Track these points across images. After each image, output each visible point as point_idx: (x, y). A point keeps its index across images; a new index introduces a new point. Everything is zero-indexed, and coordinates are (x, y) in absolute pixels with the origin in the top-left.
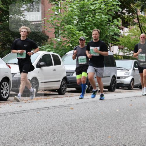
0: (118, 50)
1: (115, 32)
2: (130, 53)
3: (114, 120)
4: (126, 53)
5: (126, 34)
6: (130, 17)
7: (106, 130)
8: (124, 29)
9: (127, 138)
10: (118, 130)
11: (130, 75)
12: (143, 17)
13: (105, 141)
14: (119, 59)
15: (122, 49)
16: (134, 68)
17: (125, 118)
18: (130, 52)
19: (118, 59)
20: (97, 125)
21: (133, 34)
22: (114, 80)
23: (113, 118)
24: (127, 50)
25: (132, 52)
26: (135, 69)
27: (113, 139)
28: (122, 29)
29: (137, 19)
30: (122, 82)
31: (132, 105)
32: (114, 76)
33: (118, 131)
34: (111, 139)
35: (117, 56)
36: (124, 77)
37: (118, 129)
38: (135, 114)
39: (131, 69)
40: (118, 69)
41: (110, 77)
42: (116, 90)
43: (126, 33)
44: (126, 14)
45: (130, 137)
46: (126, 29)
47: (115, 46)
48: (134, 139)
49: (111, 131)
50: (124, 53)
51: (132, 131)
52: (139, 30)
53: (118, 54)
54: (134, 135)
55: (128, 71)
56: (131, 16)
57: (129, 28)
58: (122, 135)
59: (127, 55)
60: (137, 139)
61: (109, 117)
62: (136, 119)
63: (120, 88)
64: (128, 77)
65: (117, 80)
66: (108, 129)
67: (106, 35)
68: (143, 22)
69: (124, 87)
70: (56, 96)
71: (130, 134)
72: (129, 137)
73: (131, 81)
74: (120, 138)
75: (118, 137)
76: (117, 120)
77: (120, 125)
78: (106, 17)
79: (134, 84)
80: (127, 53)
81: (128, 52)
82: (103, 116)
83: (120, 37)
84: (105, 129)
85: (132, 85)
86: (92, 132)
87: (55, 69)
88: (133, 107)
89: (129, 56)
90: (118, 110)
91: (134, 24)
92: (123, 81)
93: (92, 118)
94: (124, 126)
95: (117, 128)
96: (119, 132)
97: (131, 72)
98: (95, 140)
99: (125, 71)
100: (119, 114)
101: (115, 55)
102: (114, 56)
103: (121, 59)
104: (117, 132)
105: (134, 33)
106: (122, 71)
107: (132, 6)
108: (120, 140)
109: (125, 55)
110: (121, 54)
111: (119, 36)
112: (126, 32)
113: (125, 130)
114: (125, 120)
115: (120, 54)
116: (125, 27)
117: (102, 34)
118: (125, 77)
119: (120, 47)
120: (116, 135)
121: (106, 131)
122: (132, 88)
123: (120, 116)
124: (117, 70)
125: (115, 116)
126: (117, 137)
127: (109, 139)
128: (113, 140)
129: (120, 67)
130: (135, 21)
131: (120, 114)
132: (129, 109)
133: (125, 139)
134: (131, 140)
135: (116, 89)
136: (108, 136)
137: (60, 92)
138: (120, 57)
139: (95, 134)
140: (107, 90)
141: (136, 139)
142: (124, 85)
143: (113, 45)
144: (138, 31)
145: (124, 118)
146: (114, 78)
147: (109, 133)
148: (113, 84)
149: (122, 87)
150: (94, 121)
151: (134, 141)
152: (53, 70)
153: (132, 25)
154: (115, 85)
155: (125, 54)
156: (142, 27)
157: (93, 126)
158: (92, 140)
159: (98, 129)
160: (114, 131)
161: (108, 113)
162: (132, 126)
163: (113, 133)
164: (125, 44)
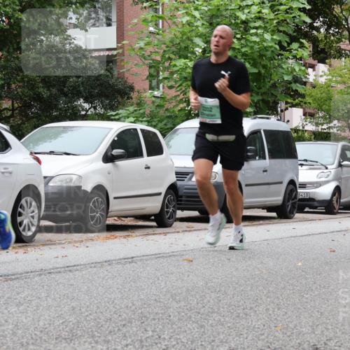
0: (303, 117)
1: (295, 73)
3: (291, 287)
4: (322, 124)
5: (322, 80)
6: (332, 38)
7: (271, 312)
8: (316, 67)
9: (322, 331)
10: (300, 311)
11: (331, 177)
13: (267, 337)
14: (304, 140)
15: (312, 115)
16: (340, 162)
17: (318, 283)
18: (330, 122)
19: (301, 139)
20: (249, 299)
21: (339, 79)
22: (292, 191)
23: (288, 283)
24: (324, 117)
26: (342, 164)
27: (288, 334)
28: (313, 67)
29: (348, 42)
30: (312, 196)
31: (334, 251)
32: (292, 182)
33: (300, 314)
34: (283, 333)
35: (300, 133)
36: (317, 183)
37: (299, 309)
39: (333, 164)
40: (302, 165)
41: (281, 183)
42: (297, 215)
43: (321, 76)
44: (322, 30)
45: (330, 327)
46: (322, 68)
47: (294, 109)
48: (339, 334)
49: (283, 315)
50: (317, 126)
51: (333, 313)
53: (301, 128)
54: (340, 325)
55: (327, 168)
56: (333, 35)
57: (330, 66)
58: (310, 324)
59: (325, 129)
60: (346, 334)
61: (280, 279)
63: (306, 210)
64: (327, 182)
65: (299, 191)
66: (276, 310)
67: (272, 82)
69: (316, 208)
70: (150, 231)
71: (328, 321)
72: (328, 329)
73: (334, 194)
74: (304, 330)
75: (301, 328)
76: (299, 288)
77: (305, 300)
78: (275, 37)
79: (342, 201)
80: (325, 126)
81: (327, 123)
82: (265, 277)
83: (308, 86)
84: (267, 309)
85: (335, 202)
86: (238, 317)
87: (149, 165)
88: (336, 255)
89: (329, 133)
90: (300, 264)
91: (340, 54)
92: (314, 193)
93: (237, 284)
94: (314, 301)
95: (299, 306)
96: (302, 317)
97: (333, 171)
98: (245, 336)
99: (320, 169)
100: (303, 273)
101: (296, 130)
102: (292, 132)
103: (310, 140)
104: (297, 317)
105: (341, 76)
106: (311, 169)
107: (337, 9)
108: (304, 334)
109: (320, 130)
110: (310, 127)
111: (305, 83)
112: (321, 74)
113: (318, 312)
114: (317, 288)
115: (306, 128)
116: (319, 62)
117: (264, 79)
118: (319, 185)
119: (308, 110)
120: (295, 323)
121: (270, 314)
122: (335, 211)
123: (306, 279)
124: (300, 167)
125: (293, 278)
126: (299, 328)
127: (277, 334)
128: (289, 336)
129: (306, 160)
130: (343, 47)
131: (306, 272)
132: (328, 261)
133: (316, 333)
134: (332, 335)
135: (297, 212)
136: (276, 327)
137: (161, 220)
138: (306, 135)
139: (244, 320)
140: (274, 214)
141: (343, 333)
142: (316, 204)
143: (290, 107)
145: (315, 283)
146: (291, 187)
147: (279, 318)
148: (288, 201)
149: (310, 208)
150: (242, 290)
151: (339, 337)
152: (144, 166)
153: (334, 58)
154: (295, 203)
155: (320, 128)
157: (239, 302)
158: (237, 336)
159: (251, 308)
160: (289, 313)
161: (276, 272)
162: (333, 301)
163: (289, 320)
164: (319, 105)
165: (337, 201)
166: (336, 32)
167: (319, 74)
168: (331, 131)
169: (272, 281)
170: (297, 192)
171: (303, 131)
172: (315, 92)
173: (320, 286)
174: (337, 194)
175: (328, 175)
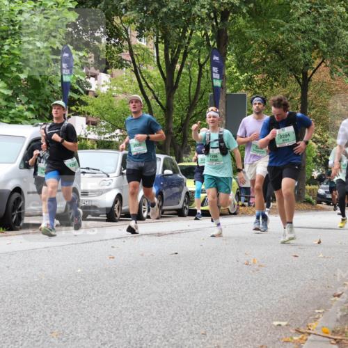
0: (86, 126)
2: (114, 134)
3: (69, 294)
4: (105, 134)
5: (104, 90)
6: (113, 48)
7: (48, 319)
8: (98, 77)
9: (98, 336)
10: (77, 316)
11: (113, 185)
12: (143, 49)
13: (42, 343)
14: (86, 148)
15: (94, 124)
16: (121, 170)
17: (96, 289)
18: (113, 131)
19: (84, 147)
20: (27, 306)
21: (120, 89)
23: (66, 289)
24: (107, 127)
25: (118, 131)
26: (123, 172)
27: (64, 339)
28: (95, 76)
29: (128, 53)
30: (94, 204)
31: (113, 258)
33: (77, 320)
34: (59, 338)
35: (83, 141)
36: (98, 191)
37: (76, 314)
38: (119, 280)
39: (114, 172)
40: (84, 173)
43: (103, 86)
45: (105, 332)
46: (104, 77)
47: (77, 117)
48: (113, 338)
49: (60, 321)
50: (99, 135)
51: (109, 318)
52: (135, 79)
53: (84, 137)
54: (115, 329)
55: (108, 176)
56: (114, 45)
57: (112, 76)
58: (86, 329)
59: (107, 138)
60: (121, 338)
61: (58, 286)
62: (120, 291)
63: (88, 218)
64: (108, 190)
65: (81, 198)
66: (53, 316)
68: (143, 59)
69: (98, 215)
71: (104, 326)
72: (102, 334)
73: (115, 202)
74: (79, 335)
75: (77, 333)
76: (76, 294)
77: (82, 306)
79: (123, 208)
80: (107, 136)
81: (109, 132)
82: (44, 284)
83: (90, 95)
84: (44, 316)
85: (116, 209)
86: (14, 324)
88: (115, 261)
89: (111, 142)
90: (79, 271)
91: (121, 64)
92: (96, 201)
93: (15, 291)
94: (91, 306)
95: (75, 312)
96: (79, 322)
97: (115, 179)
98: (20, 342)
99: (102, 177)
100: (82, 280)
101: (79, 139)
103: (93, 148)
104: (73, 322)
105: (122, 86)
106: (93, 177)
107: (117, 21)
108: (79, 340)
109: (102, 139)
110: (93, 136)
111: (87, 92)
112: (103, 83)
113: (94, 317)
114: (94, 294)
115: (89, 137)
116: (100, 72)
118: (100, 192)
119: (91, 119)
120: (70, 328)
121: (47, 321)
122: (117, 218)
123: (84, 285)
124: (82, 175)
125: (72, 285)
126: (74, 333)
127: (52, 340)
128: (64, 342)
129: (88, 168)
130: (124, 57)
131: (84, 278)
132: (107, 267)
133: (91, 338)
134: (107, 339)
136: (52, 333)
138: (89, 143)
139: (20, 327)
141: (117, 337)
142: (98, 211)
143: (73, 115)
144: (131, 81)
145: (93, 289)
147: (55, 325)
149: (93, 216)
150: (20, 298)
151: (113, 341)
153: (116, 68)
155: (102, 137)
156: (141, 73)
157: (16, 309)
158: (12, 343)
159: (28, 315)
160: (66, 319)
161: (55, 278)
162: (110, 306)
163: (65, 325)
164: (100, 113)
165: (118, 209)
166: (117, 43)
167: (101, 83)
168: (113, 140)
169: (51, 288)
170: (79, 199)
171: (86, 139)
172: (97, 101)
173: (98, 292)
174: (118, 202)
175: (110, 183)
